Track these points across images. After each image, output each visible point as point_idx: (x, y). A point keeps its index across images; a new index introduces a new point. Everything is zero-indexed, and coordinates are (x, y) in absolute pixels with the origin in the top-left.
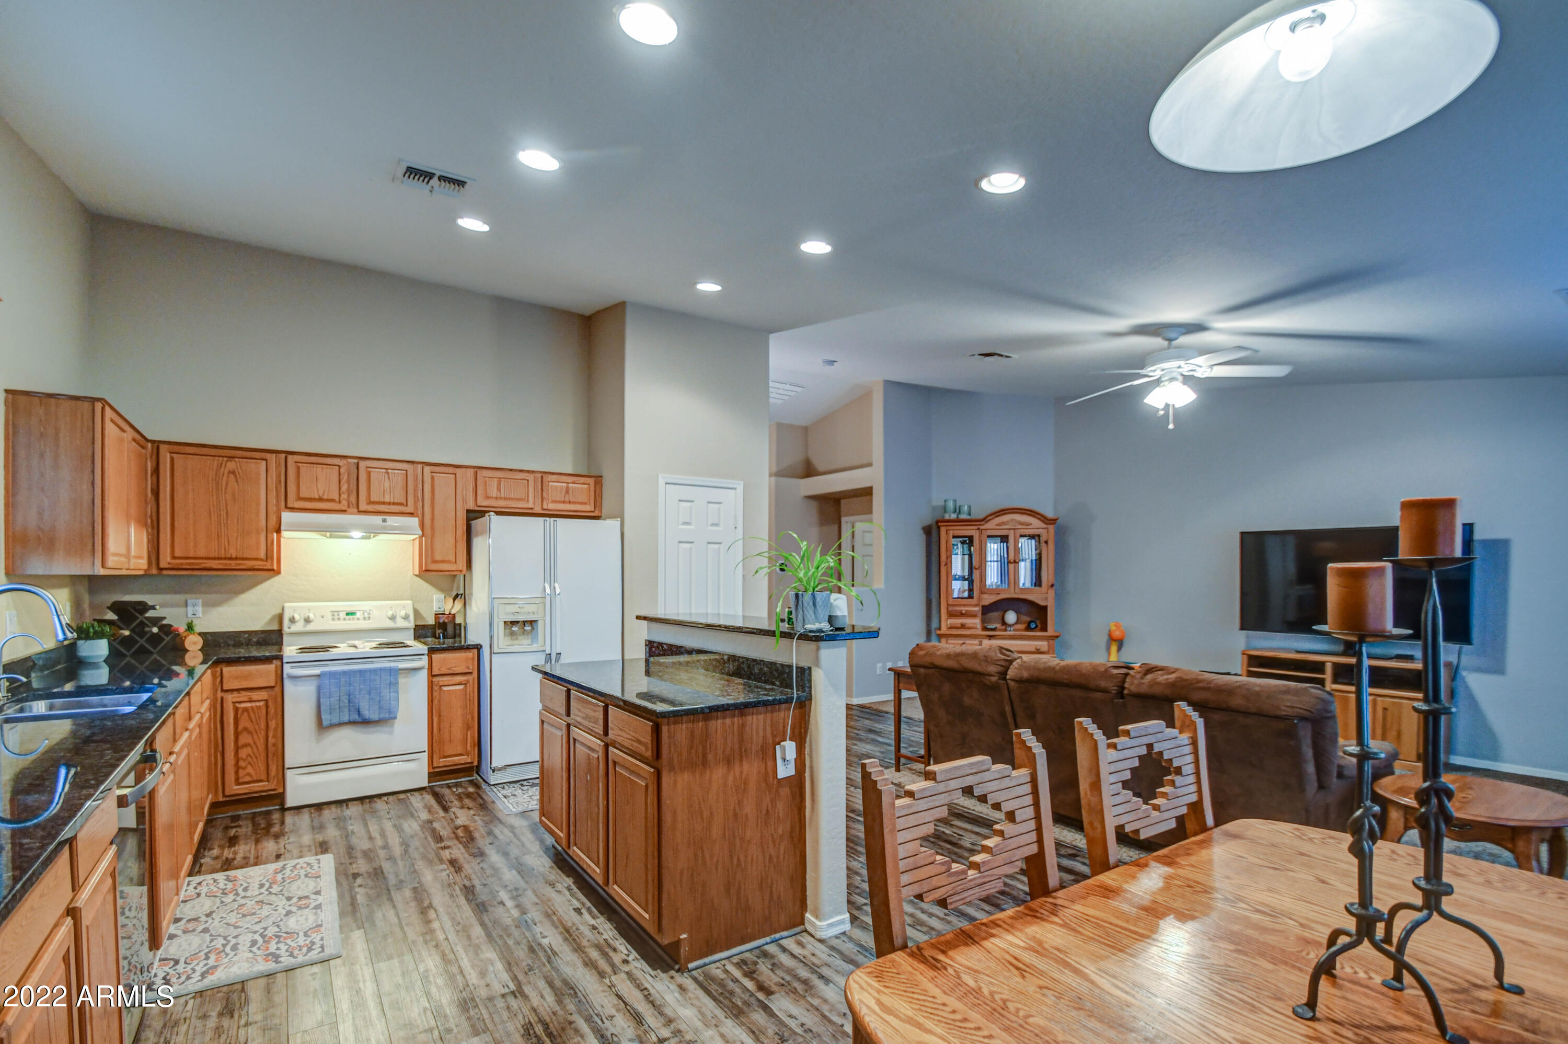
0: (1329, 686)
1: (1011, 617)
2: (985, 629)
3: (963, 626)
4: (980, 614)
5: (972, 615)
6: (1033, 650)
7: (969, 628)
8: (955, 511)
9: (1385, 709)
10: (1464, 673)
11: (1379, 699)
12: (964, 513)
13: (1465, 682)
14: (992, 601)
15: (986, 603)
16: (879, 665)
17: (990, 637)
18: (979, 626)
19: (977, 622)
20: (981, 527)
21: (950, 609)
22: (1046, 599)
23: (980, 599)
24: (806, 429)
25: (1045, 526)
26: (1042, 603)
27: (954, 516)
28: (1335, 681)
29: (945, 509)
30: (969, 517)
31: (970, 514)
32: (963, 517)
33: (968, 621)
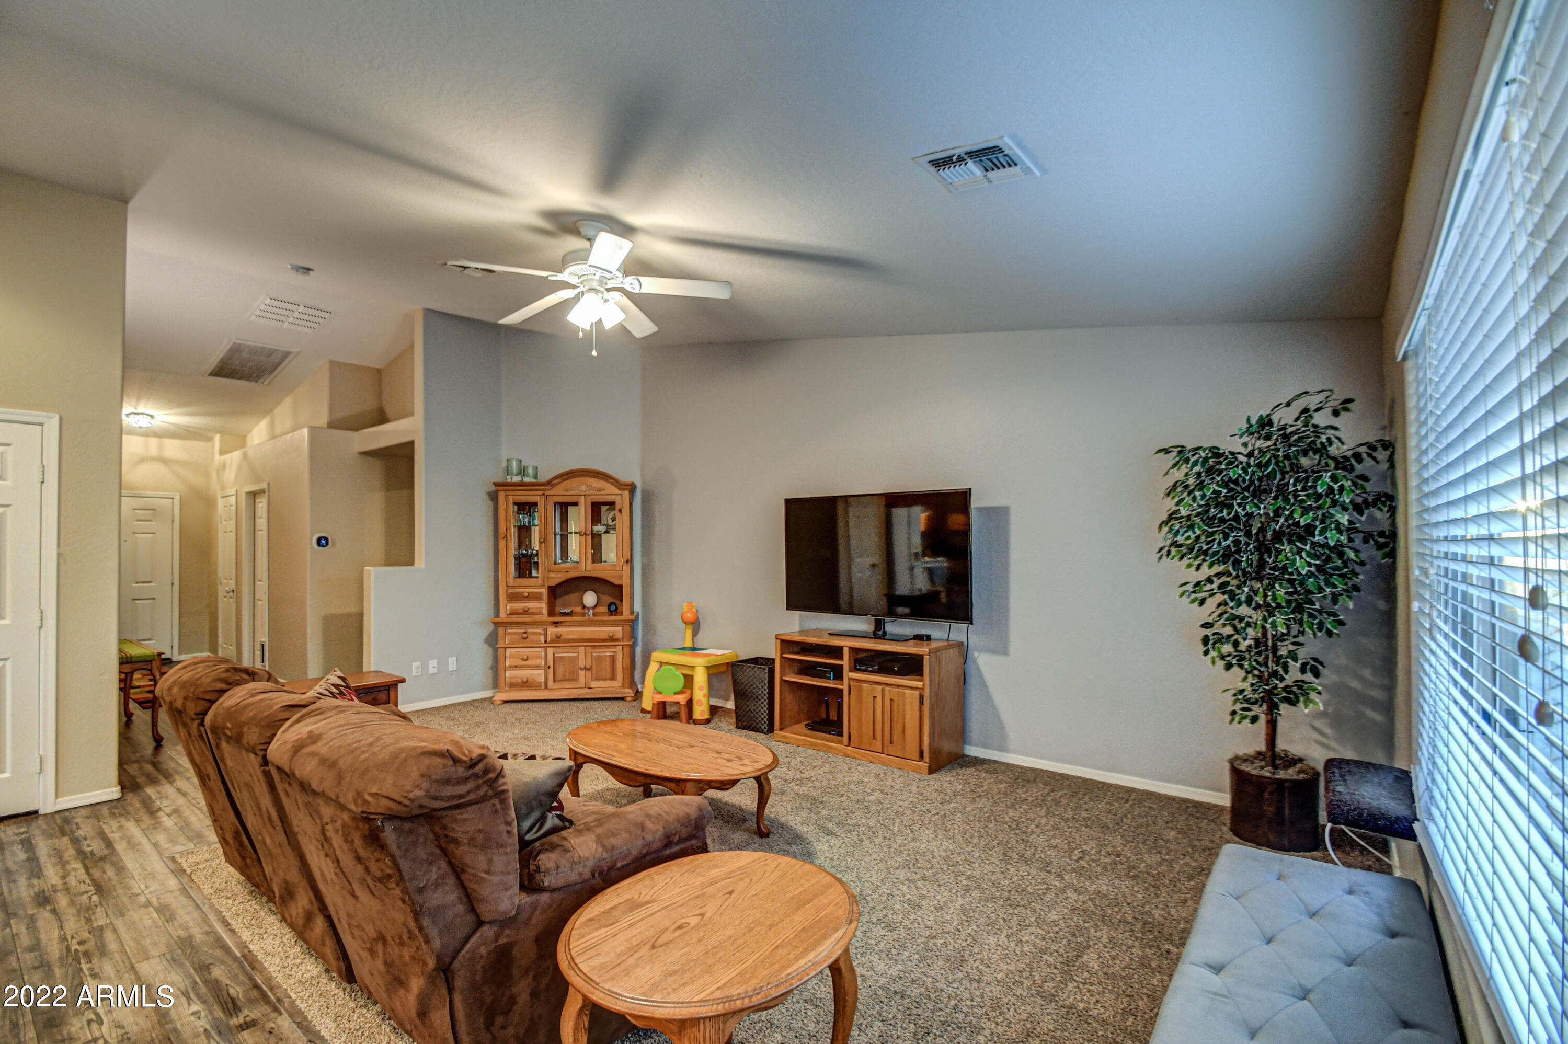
0: (848, 674)
1: (590, 598)
2: (551, 613)
3: (526, 612)
4: (545, 597)
5: (537, 597)
6: (606, 636)
7: (532, 614)
8: (519, 473)
9: (891, 700)
10: (976, 654)
11: (887, 689)
12: (528, 475)
13: (977, 664)
14: (559, 581)
15: (553, 583)
16: (416, 664)
17: (556, 624)
18: (545, 611)
19: (543, 606)
20: (547, 493)
21: (510, 591)
22: (621, 577)
23: (545, 578)
24: (379, 372)
25: (620, 492)
26: (617, 582)
27: (516, 479)
28: (854, 669)
29: (508, 471)
30: (534, 481)
31: (536, 477)
32: (526, 480)
33: (531, 605)
